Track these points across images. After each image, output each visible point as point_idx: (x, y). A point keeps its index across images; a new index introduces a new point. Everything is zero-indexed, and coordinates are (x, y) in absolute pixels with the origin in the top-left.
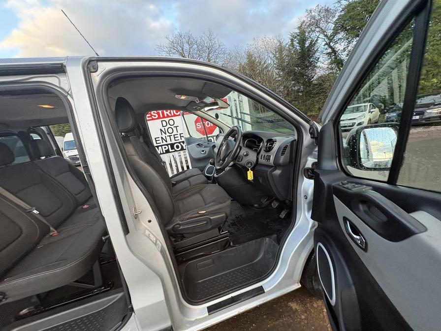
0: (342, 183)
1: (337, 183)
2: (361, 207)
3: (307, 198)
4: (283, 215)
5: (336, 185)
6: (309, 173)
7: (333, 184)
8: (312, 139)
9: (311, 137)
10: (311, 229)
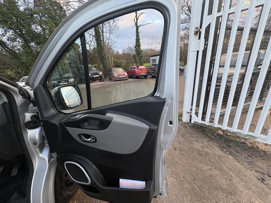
0: (68, 118)
1: (65, 119)
2: (86, 124)
3: (36, 144)
4: (14, 172)
5: (64, 121)
6: (31, 125)
7: (63, 121)
8: (25, 99)
9: (23, 98)
10: (48, 162)
